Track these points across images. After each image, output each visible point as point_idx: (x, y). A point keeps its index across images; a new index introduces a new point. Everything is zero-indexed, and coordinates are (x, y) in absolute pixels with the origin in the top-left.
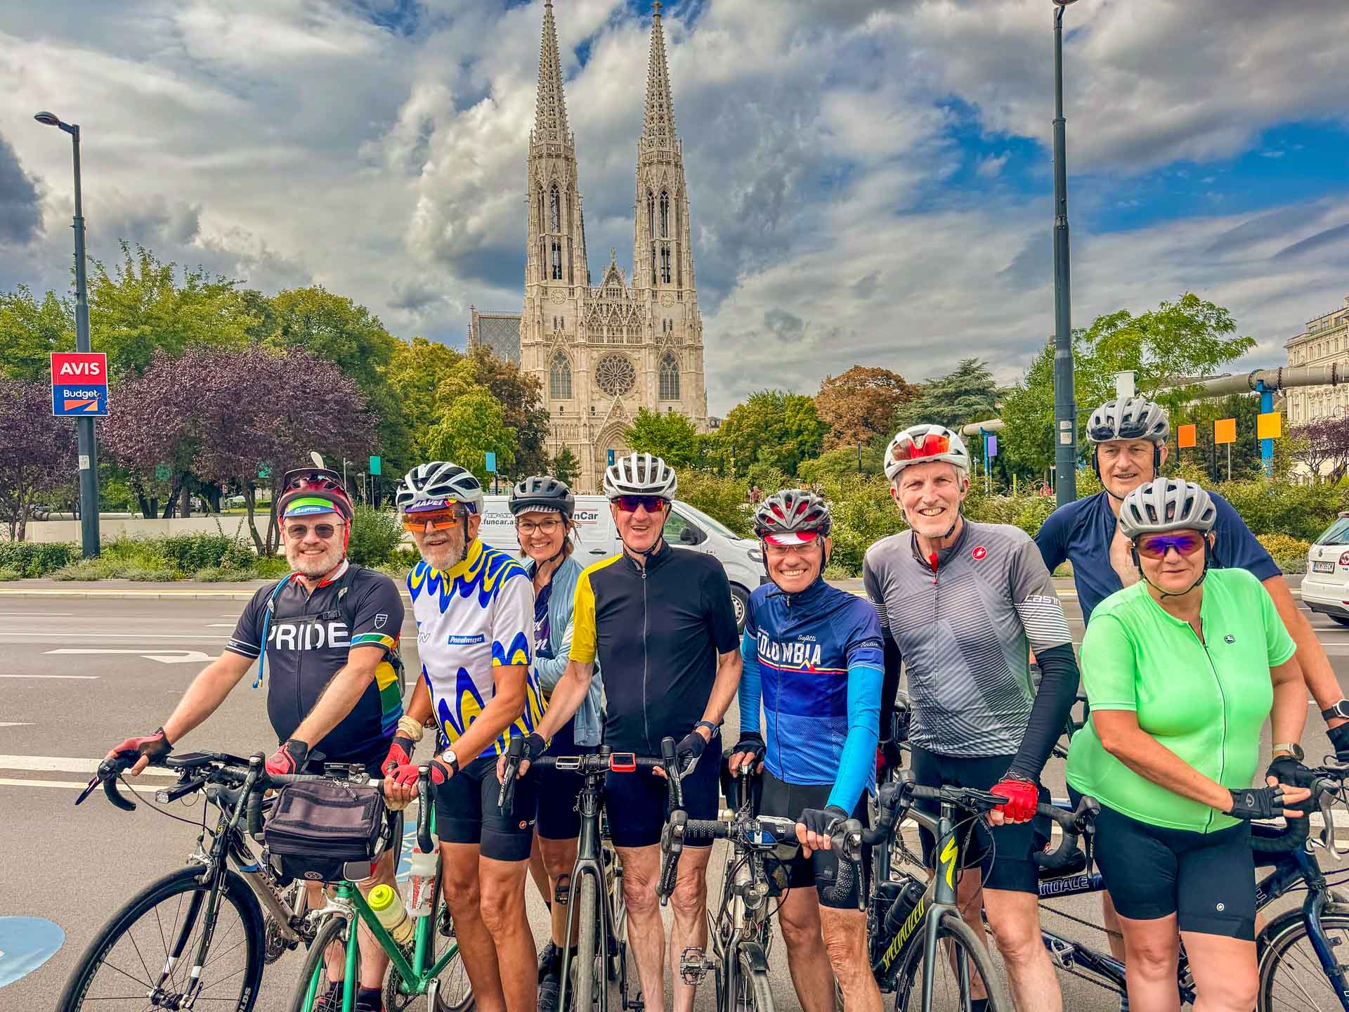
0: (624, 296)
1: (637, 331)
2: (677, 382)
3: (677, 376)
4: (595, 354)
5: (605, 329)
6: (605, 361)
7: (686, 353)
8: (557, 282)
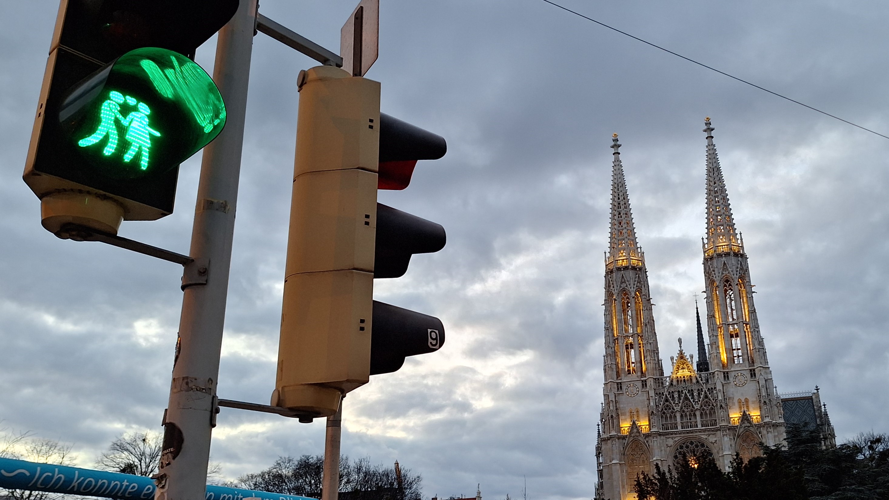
1: (710, 414)
4: (670, 442)
5: (678, 415)
6: (681, 447)
8: (631, 377)
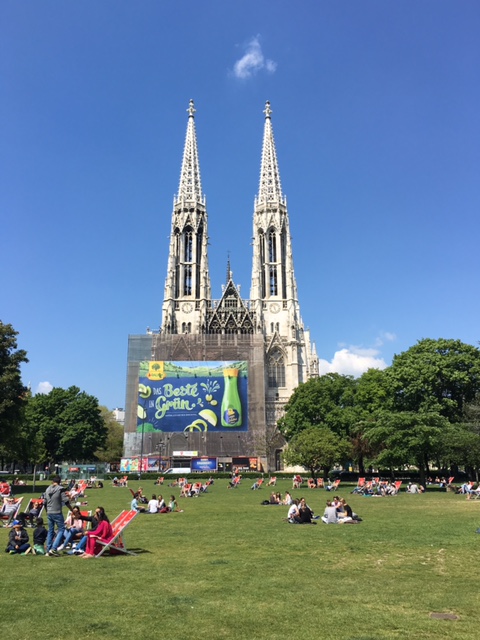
0: (239, 305)
1: (249, 332)
2: (284, 373)
3: (283, 368)
5: (223, 331)
7: (289, 349)
8: (188, 298)
